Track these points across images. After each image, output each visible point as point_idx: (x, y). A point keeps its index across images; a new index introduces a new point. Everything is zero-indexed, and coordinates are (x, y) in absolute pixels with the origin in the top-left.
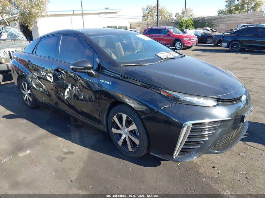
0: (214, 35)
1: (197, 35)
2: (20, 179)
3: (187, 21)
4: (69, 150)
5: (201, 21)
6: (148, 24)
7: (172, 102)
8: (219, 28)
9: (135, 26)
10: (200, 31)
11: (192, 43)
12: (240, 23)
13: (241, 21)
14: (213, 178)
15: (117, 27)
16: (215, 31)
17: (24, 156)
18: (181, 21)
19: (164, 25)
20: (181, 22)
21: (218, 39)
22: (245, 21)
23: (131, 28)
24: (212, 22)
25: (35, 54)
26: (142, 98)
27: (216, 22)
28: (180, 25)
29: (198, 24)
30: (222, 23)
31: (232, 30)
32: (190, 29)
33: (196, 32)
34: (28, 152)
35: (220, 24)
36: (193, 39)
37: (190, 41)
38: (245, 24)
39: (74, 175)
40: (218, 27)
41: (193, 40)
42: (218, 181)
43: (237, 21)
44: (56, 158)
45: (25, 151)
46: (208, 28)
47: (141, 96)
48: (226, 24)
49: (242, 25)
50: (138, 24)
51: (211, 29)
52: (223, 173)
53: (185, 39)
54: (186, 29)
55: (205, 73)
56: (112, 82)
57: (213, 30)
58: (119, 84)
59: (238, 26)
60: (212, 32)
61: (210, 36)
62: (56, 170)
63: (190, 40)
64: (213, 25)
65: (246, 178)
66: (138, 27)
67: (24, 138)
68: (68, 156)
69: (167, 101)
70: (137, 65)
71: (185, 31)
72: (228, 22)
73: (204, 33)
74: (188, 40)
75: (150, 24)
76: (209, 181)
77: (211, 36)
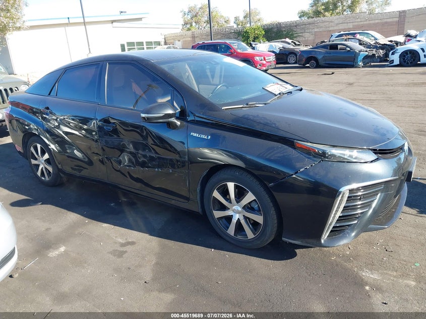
0: (298, 50)
1: (273, 52)
2: (65, 288)
3: (254, 30)
4: (126, 239)
5: (275, 30)
6: (193, 37)
7: (315, 159)
8: (304, 39)
9: (172, 41)
10: (277, 45)
11: (268, 64)
12: (334, 31)
13: (336, 28)
14: (343, 256)
15: (143, 43)
16: (298, 43)
17: (58, 255)
18: (245, 30)
19: (219, 37)
20: (246, 32)
21: (306, 56)
22: (341, 27)
23: (166, 43)
24: (292, 30)
25: (57, 95)
26: (267, 157)
27: (299, 31)
28: (244, 36)
29: (271, 34)
30: (307, 31)
31: (324, 42)
32: (260, 43)
33: (271, 46)
34: (62, 249)
35: (305, 32)
36: (269, 58)
37: (264, 62)
38: (342, 33)
39: (147, 273)
40: (301, 38)
41: (268, 60)
42: (352, 259)
43: (329, 27)
44: (111, 253)
45: (57, 248)
46: (288, 40)
47: (264, 154)
48: (314, 33)
49: (337, 34)
50: (177, 37)
51: (292, 42)
52: (355, 248)
53: (257, 58)
54: (256, 43)
55: (346, 113)
56: (212, 135)
57: (296, 42)
58: (224, 137)
59: (332, 36)
60: (294, 46)
61: (292, 53)
62: (117, 270)
63: (265, 59)
64: (295, 35)
65: (386, 250)
66: (177, 42)
67: (47, 230)
68: (128, 248)
69: (308, 158)
70: (245, 106)
71: (254, 46)
72: (316, 30)
73: (283, 47)
74: (262, 60)
75: (196, 36)
76: (339, 260)
77: (294, 52)
